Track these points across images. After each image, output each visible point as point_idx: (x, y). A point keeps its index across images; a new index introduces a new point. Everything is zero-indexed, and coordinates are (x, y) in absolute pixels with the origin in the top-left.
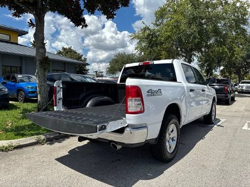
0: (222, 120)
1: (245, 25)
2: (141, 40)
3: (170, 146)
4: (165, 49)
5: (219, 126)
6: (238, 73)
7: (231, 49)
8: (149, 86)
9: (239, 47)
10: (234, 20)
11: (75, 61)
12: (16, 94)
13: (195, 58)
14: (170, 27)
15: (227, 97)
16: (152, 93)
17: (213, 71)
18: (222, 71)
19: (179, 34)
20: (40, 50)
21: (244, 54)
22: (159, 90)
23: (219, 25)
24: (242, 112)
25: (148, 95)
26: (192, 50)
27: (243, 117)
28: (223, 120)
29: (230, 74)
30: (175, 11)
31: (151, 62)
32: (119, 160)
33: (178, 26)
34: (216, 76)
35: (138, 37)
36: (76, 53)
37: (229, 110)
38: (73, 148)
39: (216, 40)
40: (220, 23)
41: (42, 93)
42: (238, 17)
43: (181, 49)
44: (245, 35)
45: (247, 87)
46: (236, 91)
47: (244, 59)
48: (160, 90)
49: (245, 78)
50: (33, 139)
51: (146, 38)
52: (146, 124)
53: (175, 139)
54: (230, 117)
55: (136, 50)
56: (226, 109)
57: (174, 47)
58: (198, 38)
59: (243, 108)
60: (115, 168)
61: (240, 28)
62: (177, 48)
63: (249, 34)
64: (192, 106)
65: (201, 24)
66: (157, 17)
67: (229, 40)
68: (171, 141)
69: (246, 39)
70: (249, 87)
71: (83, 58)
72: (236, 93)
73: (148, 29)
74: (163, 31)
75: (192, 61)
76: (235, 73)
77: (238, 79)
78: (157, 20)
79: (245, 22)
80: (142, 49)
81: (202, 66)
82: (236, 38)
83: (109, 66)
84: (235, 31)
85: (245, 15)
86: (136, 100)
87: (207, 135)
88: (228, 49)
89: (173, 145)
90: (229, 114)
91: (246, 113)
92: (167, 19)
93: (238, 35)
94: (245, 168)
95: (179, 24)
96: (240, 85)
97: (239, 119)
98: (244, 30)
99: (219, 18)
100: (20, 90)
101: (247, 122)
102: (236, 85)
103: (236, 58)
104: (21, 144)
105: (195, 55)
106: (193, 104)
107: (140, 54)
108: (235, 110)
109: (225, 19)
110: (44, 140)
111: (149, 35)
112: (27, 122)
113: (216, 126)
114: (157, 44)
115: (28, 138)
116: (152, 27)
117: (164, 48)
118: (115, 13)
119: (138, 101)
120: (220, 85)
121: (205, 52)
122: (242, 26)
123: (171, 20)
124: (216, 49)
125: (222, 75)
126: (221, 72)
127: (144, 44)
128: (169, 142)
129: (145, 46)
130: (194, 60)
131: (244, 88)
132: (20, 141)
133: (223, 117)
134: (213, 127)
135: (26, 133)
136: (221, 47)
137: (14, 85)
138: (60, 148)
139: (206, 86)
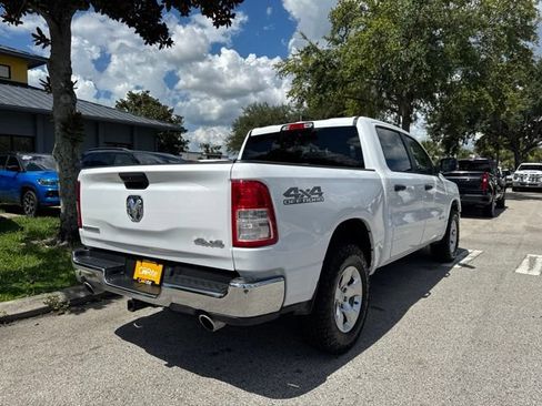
0: (474, 253)
1: (529, 39)
2: (301, 74)
3: (346, 315)
4: (353, 95)
5: (464, 265)
6: (513, 146)
7: (497, 94)
8: (291, 179)
9: (515, 90)
10: (505, 28)
11: (155, 122)
12: (18, 198)
13: (419, 115)
14: (364, 47)
15: (487, 200)
16: (296, 196)
17: (461, 143)
18: (478, 143)
19: (383, 61)
20: (62, 98)
21: (526, 104)
22: (315, 188)
23: (472, 40)
24: (518, 233)
25: (286, 203)
26: (411, 96)
27: (520, 244)
28: (476, 252)
29: (497, 148)
30: (375, 10)
31: (307, 125)
32: (229, 350)
33: (380, 42)
34: (467, 153)
35: (294, 69)
36: (159, 105)
37: (490, 229)
38: (128, 321)
39: (465, 75)
40: (474, 36)
41: (68, 195)
42: (514, 21)
43: (388, 94)
44: (528, 63)
45: (533, 177)
46: (508, 186)
47: (527, 116)
48: (319, 188)
49: (531, 158)
50: (38, 302)
51: (310, 71)
52: (281, 270)
53: (359, 299)
54: (490, 245)
55: (290, 98)
56: (484, 226)
57: (373, 91)
58: (426, 71)
59: (521, 225)
60: (217, 369)
61: (519, 48)
62: (380, 93)
63: (537, 60)
64: (406, 223)
65: (433, 40)
66: (335, 24)
67: (493, 74)
68: (347, 304)
69: (532, 73)
70: (537, 177)
71: (174, 117)
72: (509, 190)
73: (316, 50)
74: (348, 56)
75: (411, 121)
76: (506, 147)
77: (513, 159)
78: (336, 29)
79: (528, 33)
80: (303, 96)
81: (434, 132)
82: (509, 70)
83: (233, 134)
84: (506, 54)
85: (528, 17)
86: (255, 214)
87: (437, 287)
88: (491, 94)
89: (353, 314)
90: (488, 238)
91: (527, 237)
92: (358, 27)
93: (515, 62)
94: (516, 366)
95: (383, 39)
96: (517, 172)
97: (511, 250)
98: (528, 52)
99: (471, 24)
100: (27, 188)
101: (529, 255)
102: (508, 173)
103: (509, 115)
104: (10, 313)
105: (419, 108)
106: (408, 218)
107: (299, 106)
108: (503, 230)
109: (484, 27)
110: (65, 303)
111: (317, 64)
112: (32, 262)
113: (457, 266)
114: (334, 85)
115: (27, 299)
116: (323, 46)
117: (351, 93)
118: (232, 12)
119: (262, 217)
120: (471, 175)
121: (441, 100)
122: (522, 42)
123: (364, 31)
124: (465, 94)
125: (478, 151)
126: (476, 145)
127: (306, 85)
128: (342, 307)
129: (309, 88)
130: (416, 118)
131: (527, 180)
132: (8, 306)
133: (477, 246)
134: (451, 268)
135: (24, 288)
136: (476, 90)
137: (14, 178)
138: (99, 321)
139: (434, 178)
